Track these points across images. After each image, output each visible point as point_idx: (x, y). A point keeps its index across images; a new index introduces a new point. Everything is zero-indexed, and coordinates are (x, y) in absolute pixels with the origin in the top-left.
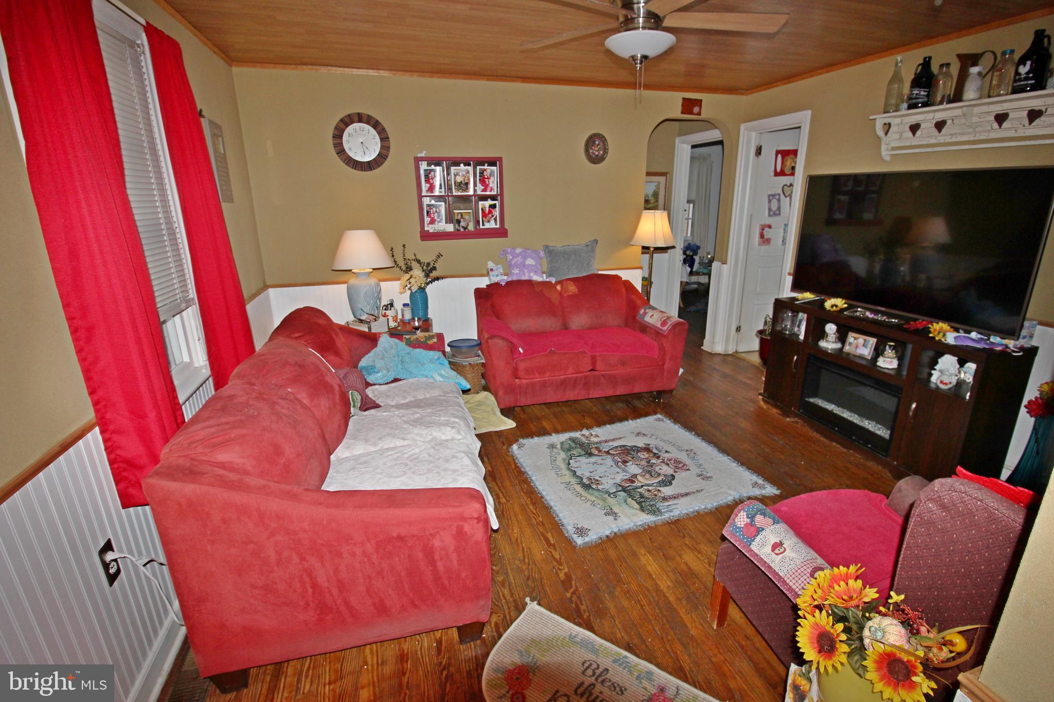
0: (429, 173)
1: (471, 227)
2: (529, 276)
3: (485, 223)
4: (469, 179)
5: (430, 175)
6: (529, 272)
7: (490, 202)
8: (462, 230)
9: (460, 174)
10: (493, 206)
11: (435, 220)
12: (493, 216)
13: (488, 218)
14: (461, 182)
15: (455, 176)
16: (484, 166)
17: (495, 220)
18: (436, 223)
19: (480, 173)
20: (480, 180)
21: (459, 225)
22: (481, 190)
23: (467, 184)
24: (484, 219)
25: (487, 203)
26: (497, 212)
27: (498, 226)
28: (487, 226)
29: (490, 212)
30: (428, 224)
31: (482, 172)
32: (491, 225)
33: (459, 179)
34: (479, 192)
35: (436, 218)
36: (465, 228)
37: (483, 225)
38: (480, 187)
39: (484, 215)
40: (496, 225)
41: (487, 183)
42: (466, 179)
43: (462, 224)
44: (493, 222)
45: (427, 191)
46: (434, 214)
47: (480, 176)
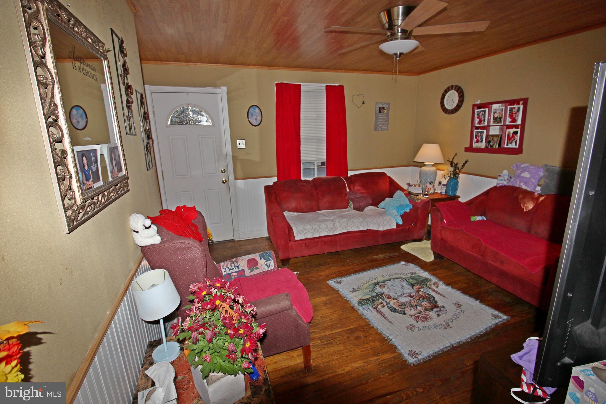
0: (480, 113)
1: (496, 146)
2: (519, 185)
3: (509, 144)
4: (502, 115)
5: (480, 114)
6: (520, 182)
7: (515, 130)
8: (489, 147)
9: (497, 112)
10: (516, 133)
11: (479, 141)
12: (514, 139)
13: (511, 141)
14: (497, 117)
15: (494, 113)
16: (514, 105)
17: (516, 142)
18: (479, 142)
19: (510, 110)
20: (509, 115)
21: (489, 144)
22: (509, 122)
23: (501, 118)
24: (508, 141)
25: (512, 131)
26: (518, 137)
27: (517, 147)
28: (510, 146)
29: (513, 137)
30: (475, 143)
31: (511, 110)
32: (513, 146)
33: (496, 115)
34: (507, 123)
35: (480, 139)
36: (491, 146)
37: (507, 145)
38: (508, 120)
39: (509, 138)
40: (516, 145)
41: (514, 117)
42: (501, 115)
43: (491, 144)
44: (514, 143)
45: (477, 123)
46: (479, 137)
47: (509, 113)
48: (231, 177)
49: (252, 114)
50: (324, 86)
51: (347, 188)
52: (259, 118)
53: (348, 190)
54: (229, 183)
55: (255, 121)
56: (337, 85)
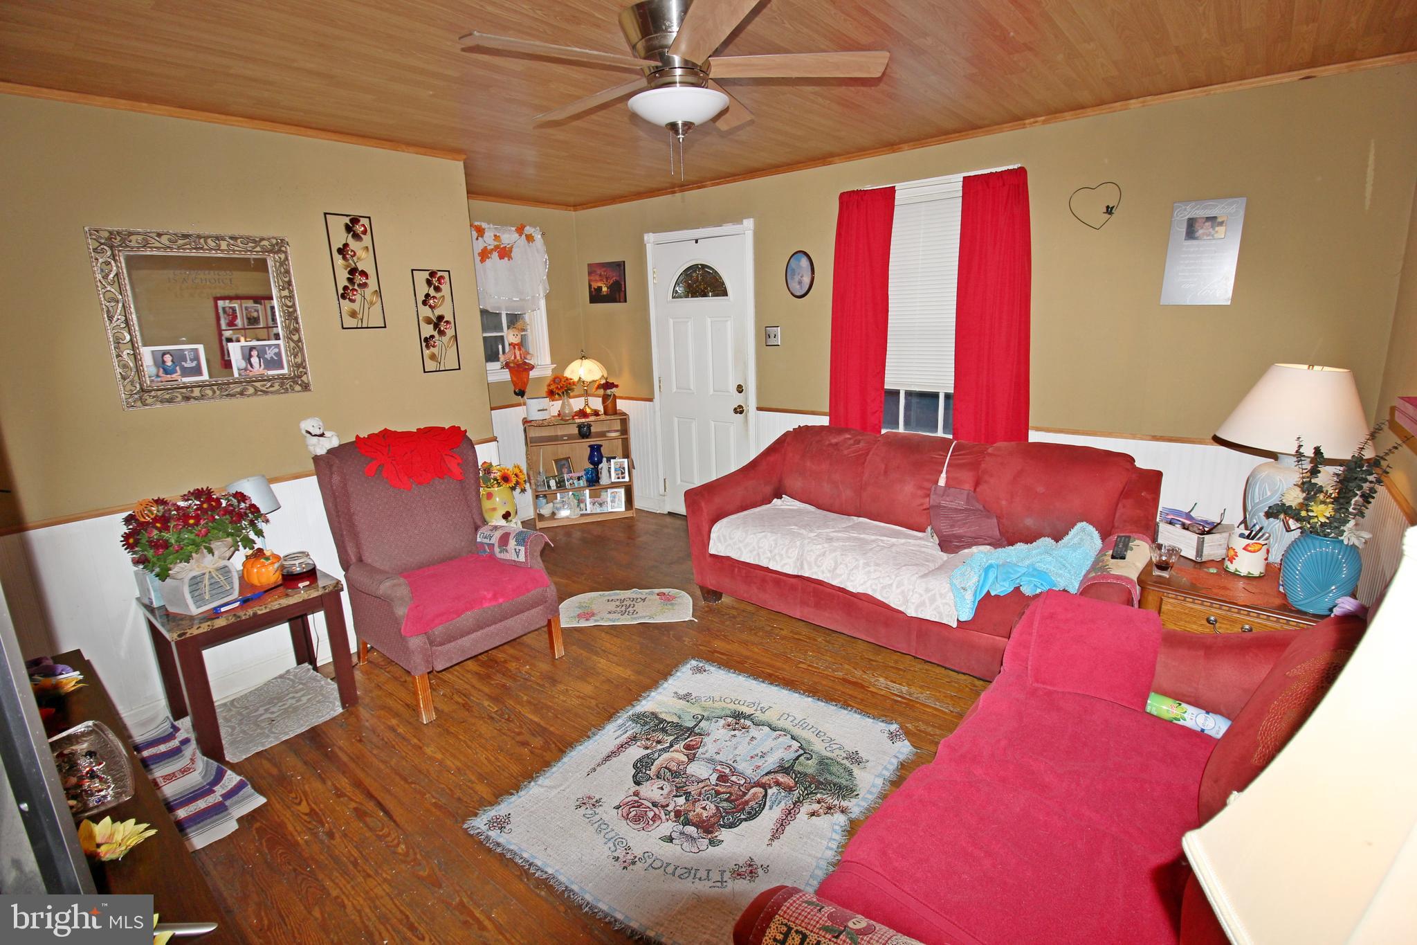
48: (752, 403)
49: (793, 270)
50: (959, 178)
51: (943, 475)
52: (807, 280)
53: (942, 482)
54: (746, 415)
55: (798, 287)
56: (1016, 167)
